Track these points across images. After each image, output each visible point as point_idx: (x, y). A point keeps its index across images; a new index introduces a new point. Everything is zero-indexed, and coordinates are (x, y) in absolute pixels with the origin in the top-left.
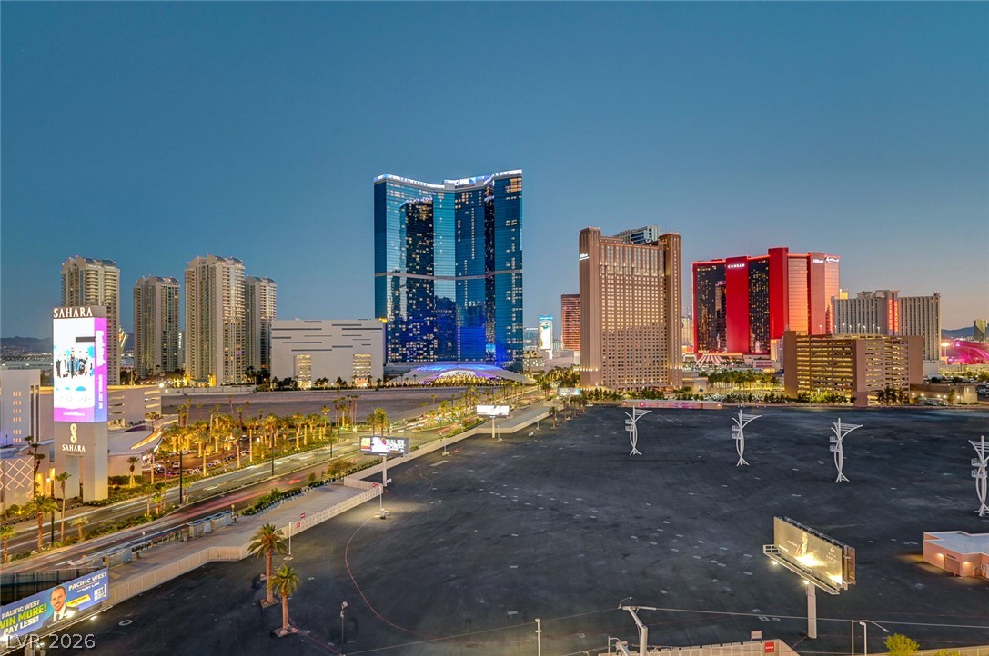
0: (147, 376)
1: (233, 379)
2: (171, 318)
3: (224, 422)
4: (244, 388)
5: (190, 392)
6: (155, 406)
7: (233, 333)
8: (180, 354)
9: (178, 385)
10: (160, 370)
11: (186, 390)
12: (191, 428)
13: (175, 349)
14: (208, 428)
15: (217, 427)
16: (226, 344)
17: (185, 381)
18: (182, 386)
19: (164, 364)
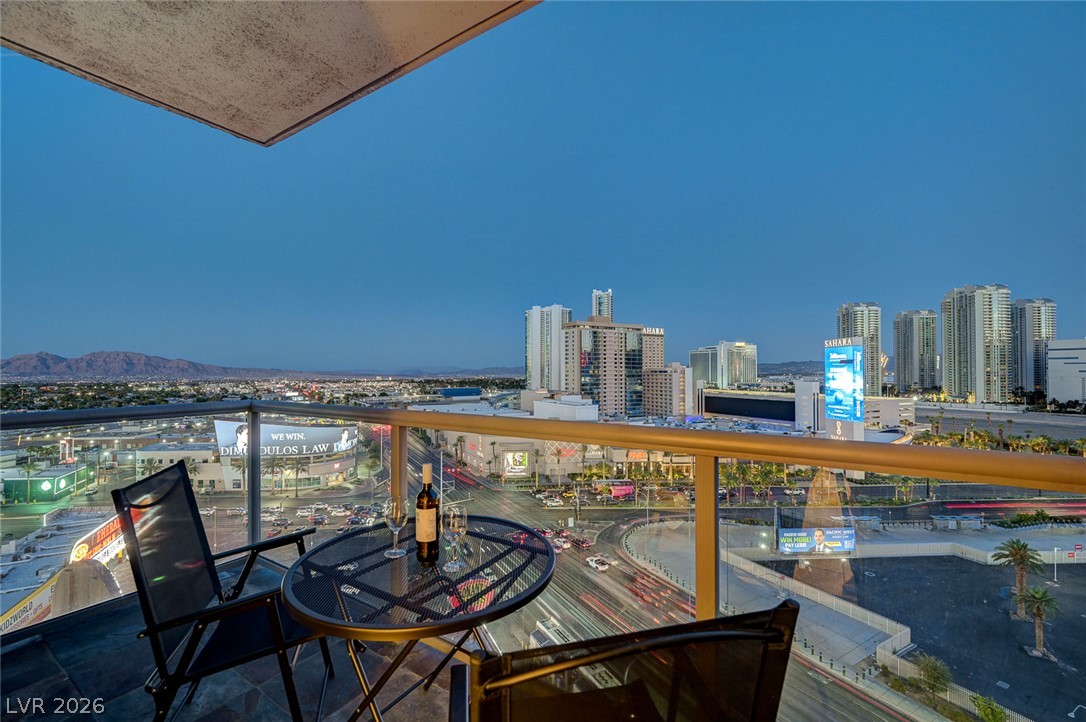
0: (907, 391)
1: (996, 397)
2: (928, 343)
3: (980, 436)
4: (1010, 407)
5: (946, 406)
6: (910, 416)
7: (996, 355)
8: (937, 373)
9: (935, 399)
10: (917, 386)
11: (943, 405)
12: (943, 437)
13: (933, 368)
14: (962, 440)
15: (972, 439)
16: (988, 364)
17: (942, 396)
18: (939, 400)
19: (922, 381)
